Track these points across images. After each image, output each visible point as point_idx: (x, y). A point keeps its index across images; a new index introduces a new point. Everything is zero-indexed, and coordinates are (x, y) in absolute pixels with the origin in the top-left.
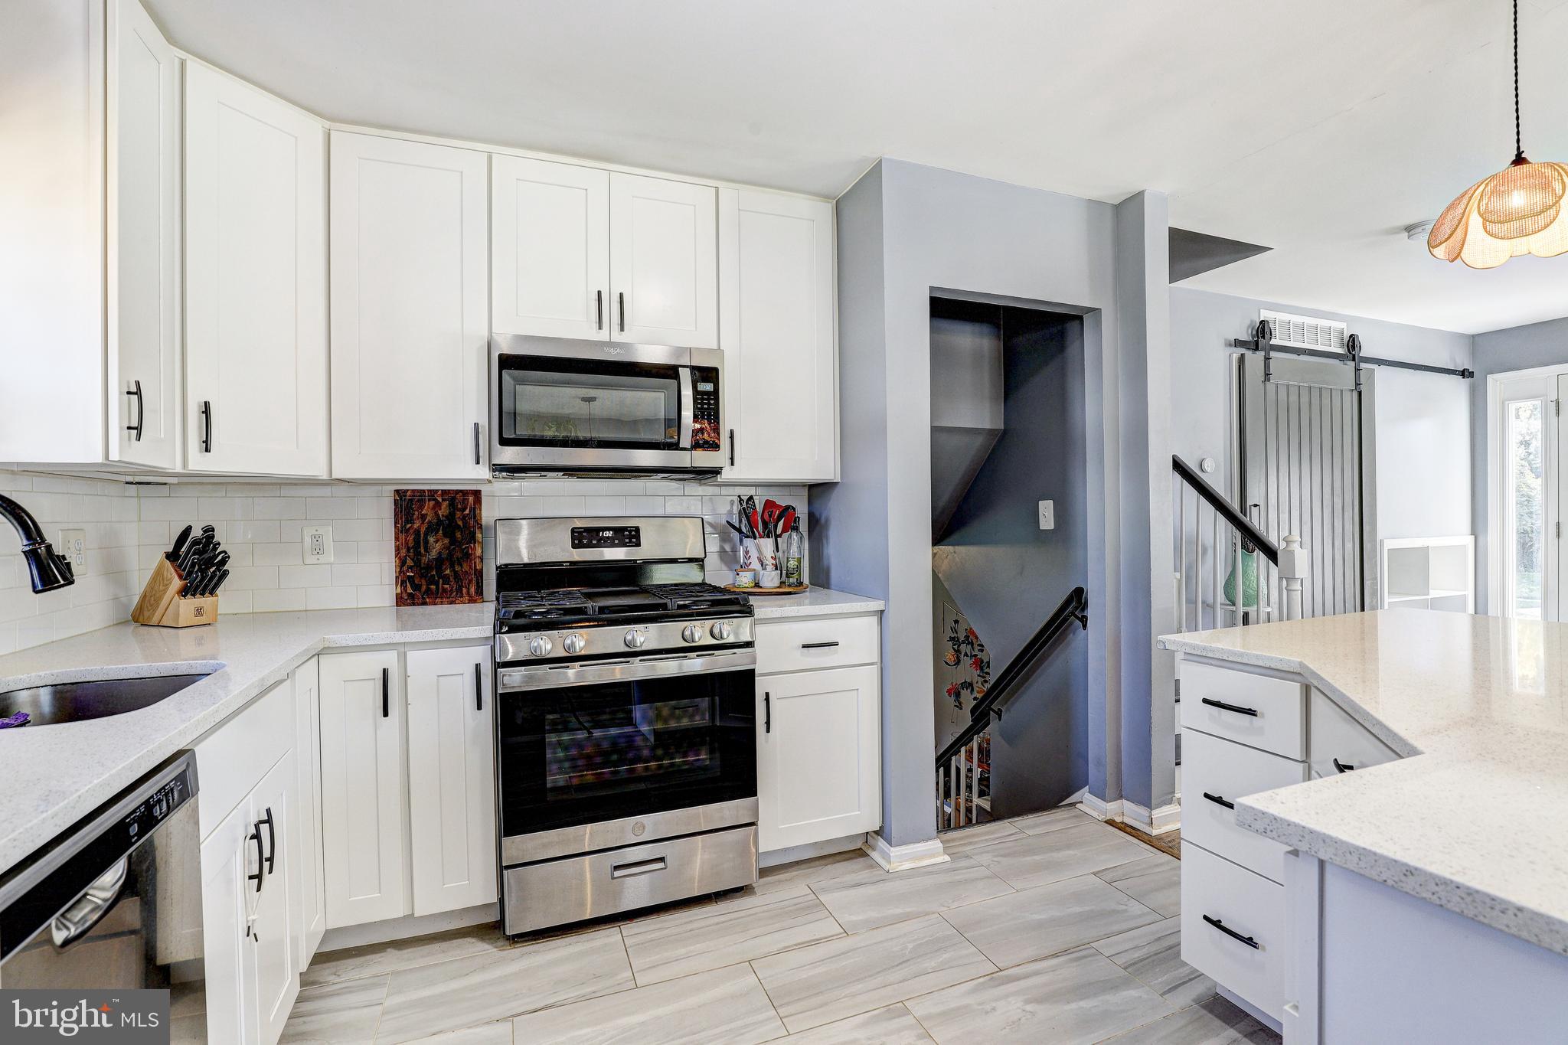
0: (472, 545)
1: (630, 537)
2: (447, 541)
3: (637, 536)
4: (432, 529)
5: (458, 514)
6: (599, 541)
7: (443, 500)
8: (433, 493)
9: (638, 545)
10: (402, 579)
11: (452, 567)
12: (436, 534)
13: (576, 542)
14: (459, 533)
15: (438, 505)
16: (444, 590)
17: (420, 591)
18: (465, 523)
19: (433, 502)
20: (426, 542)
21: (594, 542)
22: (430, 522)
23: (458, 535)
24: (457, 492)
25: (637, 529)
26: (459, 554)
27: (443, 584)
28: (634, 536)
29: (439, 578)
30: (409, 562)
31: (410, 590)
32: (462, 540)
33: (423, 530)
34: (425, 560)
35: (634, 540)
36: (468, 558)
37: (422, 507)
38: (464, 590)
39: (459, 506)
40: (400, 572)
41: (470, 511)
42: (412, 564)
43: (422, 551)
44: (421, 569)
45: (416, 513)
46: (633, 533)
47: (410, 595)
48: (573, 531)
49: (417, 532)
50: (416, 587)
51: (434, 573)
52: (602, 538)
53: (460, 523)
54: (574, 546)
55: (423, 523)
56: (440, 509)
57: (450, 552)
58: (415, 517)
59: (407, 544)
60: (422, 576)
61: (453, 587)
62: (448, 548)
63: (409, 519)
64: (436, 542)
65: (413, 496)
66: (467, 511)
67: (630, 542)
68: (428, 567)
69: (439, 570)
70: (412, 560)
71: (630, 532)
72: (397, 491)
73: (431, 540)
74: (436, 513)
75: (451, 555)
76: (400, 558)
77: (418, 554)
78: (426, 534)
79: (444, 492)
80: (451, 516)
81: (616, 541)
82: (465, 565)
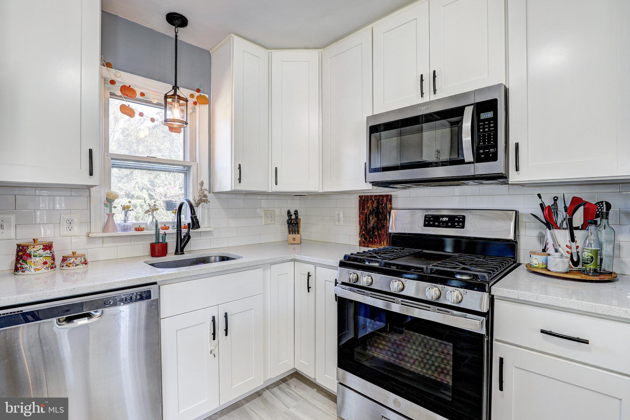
0: (385, 222)
1: (458, 222)
2: (376, 219)
3: (463, 222)
4: (371, 213)
5: (380, 206)
6: (439, 223)
7: (375, 200)
8: (371, 196)
9: (463, 227)
10: (361, 235)
11: (378, 231)
12: (372, 215)
13: (427, 223)
14: (381, 215)
15: (373, 202)
16: (375, 242)
17: (367, 240)
18: (383, 211)
19: (371, 201)
20: (369, 219)
21: (437, 224)
22: (370, 210)
23: (380, 216)
24: (380, 196)
25: (464, 217)
26: (380, 225)
27: (375, 239)
28: (461, 222)
29: (373, 236)
30: (363, 228)
31: (363, 240)
32: (382, 219)
33: (368, 214)
34: (368, 227)
35: (461, 224)
36: (384, 228)
37: (367, 203)
38: (382, 243)
39: (381, 203)
40: (361, 231)
41: (385, 205)
42: (364, 228)
43: (368, 223)
44: (367, 231)
45: (366, 206)
46: (461, 220)
47: (363, 241)
48: (426, 216)
49: (366, 214)
50: (366, 239)
51: (371, 233)
52: (442, 222)
53: (381, 211)
54: (425, 225)
55: (368, 210)
56: (374, 204)
57: (377, 224)
58: (365, 207)
59: (363, 219)
60: (368, 234)
61: (378, 241)
62: (376, 222)
63: (364, 209)
64: (372, 219)
65: (365, 198)
66: (383, 205)
67: (458, 225)
68: (369, 231)
69: (374, 233)
70: (364, 226)
71: (459, 218)
72: (360, 196)
73: (371, 218)
74: (372, 206)
75: (377, 226)
76: (361, 226)
77: (366, 224)
78: (369, 215)
79: (376, 196)
80: (378, 207)
81: (450, 224)
82: (382, 230)
